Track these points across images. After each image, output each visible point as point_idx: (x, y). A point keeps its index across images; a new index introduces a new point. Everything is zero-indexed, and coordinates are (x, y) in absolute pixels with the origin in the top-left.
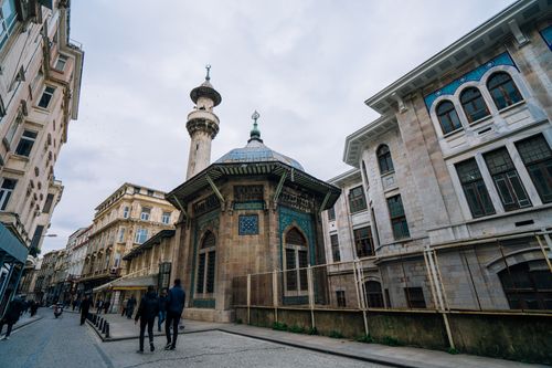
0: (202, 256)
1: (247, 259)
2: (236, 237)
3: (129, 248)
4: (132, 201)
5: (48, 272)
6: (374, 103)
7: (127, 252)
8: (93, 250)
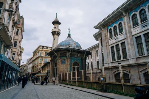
0: (55, 68)
1: (63, 70)
2: (61, 65)
3: (43, 64)
4: (42, 51)
5: (22, 71)
6: (96, 27)
7: (42, 66)
8: (34, 65)
